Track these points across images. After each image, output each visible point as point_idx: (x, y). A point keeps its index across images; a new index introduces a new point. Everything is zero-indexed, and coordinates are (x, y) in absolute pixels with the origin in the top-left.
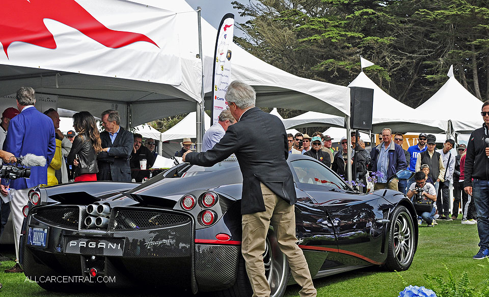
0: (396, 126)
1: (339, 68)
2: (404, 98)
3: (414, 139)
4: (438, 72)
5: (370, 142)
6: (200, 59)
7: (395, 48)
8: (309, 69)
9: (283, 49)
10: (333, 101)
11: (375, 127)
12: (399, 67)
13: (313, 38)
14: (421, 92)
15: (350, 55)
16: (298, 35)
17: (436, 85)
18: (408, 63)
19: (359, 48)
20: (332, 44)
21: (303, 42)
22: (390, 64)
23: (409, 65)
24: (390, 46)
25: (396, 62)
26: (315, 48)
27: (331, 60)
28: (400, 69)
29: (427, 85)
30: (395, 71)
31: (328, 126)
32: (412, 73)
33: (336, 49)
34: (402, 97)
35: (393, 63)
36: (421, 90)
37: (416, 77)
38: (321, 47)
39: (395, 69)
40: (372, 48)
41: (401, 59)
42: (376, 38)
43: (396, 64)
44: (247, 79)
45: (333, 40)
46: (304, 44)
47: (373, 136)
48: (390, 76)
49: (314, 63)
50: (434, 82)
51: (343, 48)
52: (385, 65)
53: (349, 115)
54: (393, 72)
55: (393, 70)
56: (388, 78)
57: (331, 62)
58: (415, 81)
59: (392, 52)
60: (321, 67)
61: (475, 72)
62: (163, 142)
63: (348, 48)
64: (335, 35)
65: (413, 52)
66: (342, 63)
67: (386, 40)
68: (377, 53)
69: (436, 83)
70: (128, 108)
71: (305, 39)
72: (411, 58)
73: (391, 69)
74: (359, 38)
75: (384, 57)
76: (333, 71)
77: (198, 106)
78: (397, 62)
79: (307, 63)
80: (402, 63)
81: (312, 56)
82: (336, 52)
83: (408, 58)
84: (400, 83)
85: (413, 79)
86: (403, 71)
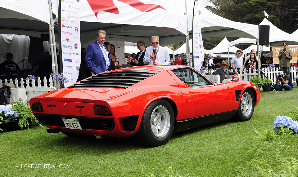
1: (256, 18)
2: (287, 30)
3: (290, 48)
5: (270, 51)
6: (186, 15)
7: (282, 7)
8: (242, 19)
9: (229, 10)
10: (251, 32)
11: (272, 44)
12: (284, 16)
13: (243, 4)
15: (261, 11)
16: (236, 3)
18: (288, 13)
19: (265, 7)
20: (252, 6)
21: (239, 6)
22: (280, 14)
24: (280, 5)
25: (283, 13)
26: (244, 9)
27: (252, 14)
29: (297, 23)
31: (251, 44)
32: (291, 18)
33: (254, 8)
34: (286, 29)
36: (295, 26)
37: (292, 20)
38: (247, 8)
40: (271, 7)
41: (285, 12)
42: (272, 2)
44: (210, 24)
45: (252, 5)
46: (239, 7)
47: (271, 48)
48: (280, 20)
49: (244, 16)
51: (257, 8)
52: (277, 15)
53: (258, 38)
55: (281, 17)
56: (279, 21)
57: (252, 15)
58: (292, 22)
59: (281, 9)
60: (247, 17)
62: (175, 55)
63: (260, 8)
64: (253, 2)
65: (291, 8)
66: (257, 15)
67: (277, 3)
68: (274, 9)
71: (239, 5)
72: (290, 11)
73: (280, 16)
74: (265, 2)
75: (277, 11)
76: (253, 19)
77: (186, 37)
79: (241, 16)
80: (286, 13)
81: (243, 12)
82: (254, 10)
83: (289, 11)
84: (285, 23)
85: (291, 21)
86: (286, 17)
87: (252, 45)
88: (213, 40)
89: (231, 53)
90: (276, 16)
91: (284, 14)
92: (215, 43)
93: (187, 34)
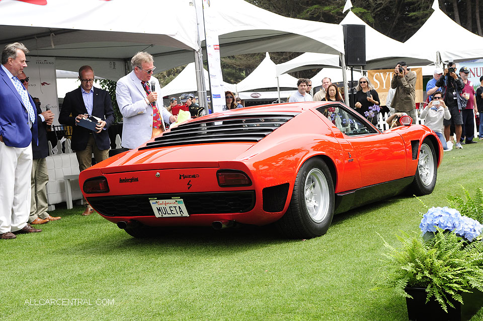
0: (386, 62)
1: (325, 13)
4: (420, 9)
8: (295, 16)
12: (382, 7)
14: (405, 30)
17: (419, 21)
22: (373, 4)
23: (391, 4)
27: (316, 6)
28: (383, 9)
29: (410, 22)
30: (378, 11)
32: (395, 12)
35: (376, 3)
36: (405, 28)
37: (399, 15)
39: (378, 9)
43: (379, 4)
44: (241, 24)
47: (365, 73)
48: (374, 18)
50: (417, 18)
52: (368, 7)
53: (343, 52)
54: (377, 12)
56: (371, 19)
58: (399, 19)
61: (455, 5)
69: (419, 19)
70: (125, 65)
73: (374, 9)
77: (196, 55)
78: (380, 2)
79: (293, 10)
84: (384, 22)
85: (396, 18)
86: (386, 11)
87: (324, 69)
88: (238, 63)
89: (282, 89)
90: (365, 8)
91: (381, 3)
92: (241, 70)
93: (197, 47)
